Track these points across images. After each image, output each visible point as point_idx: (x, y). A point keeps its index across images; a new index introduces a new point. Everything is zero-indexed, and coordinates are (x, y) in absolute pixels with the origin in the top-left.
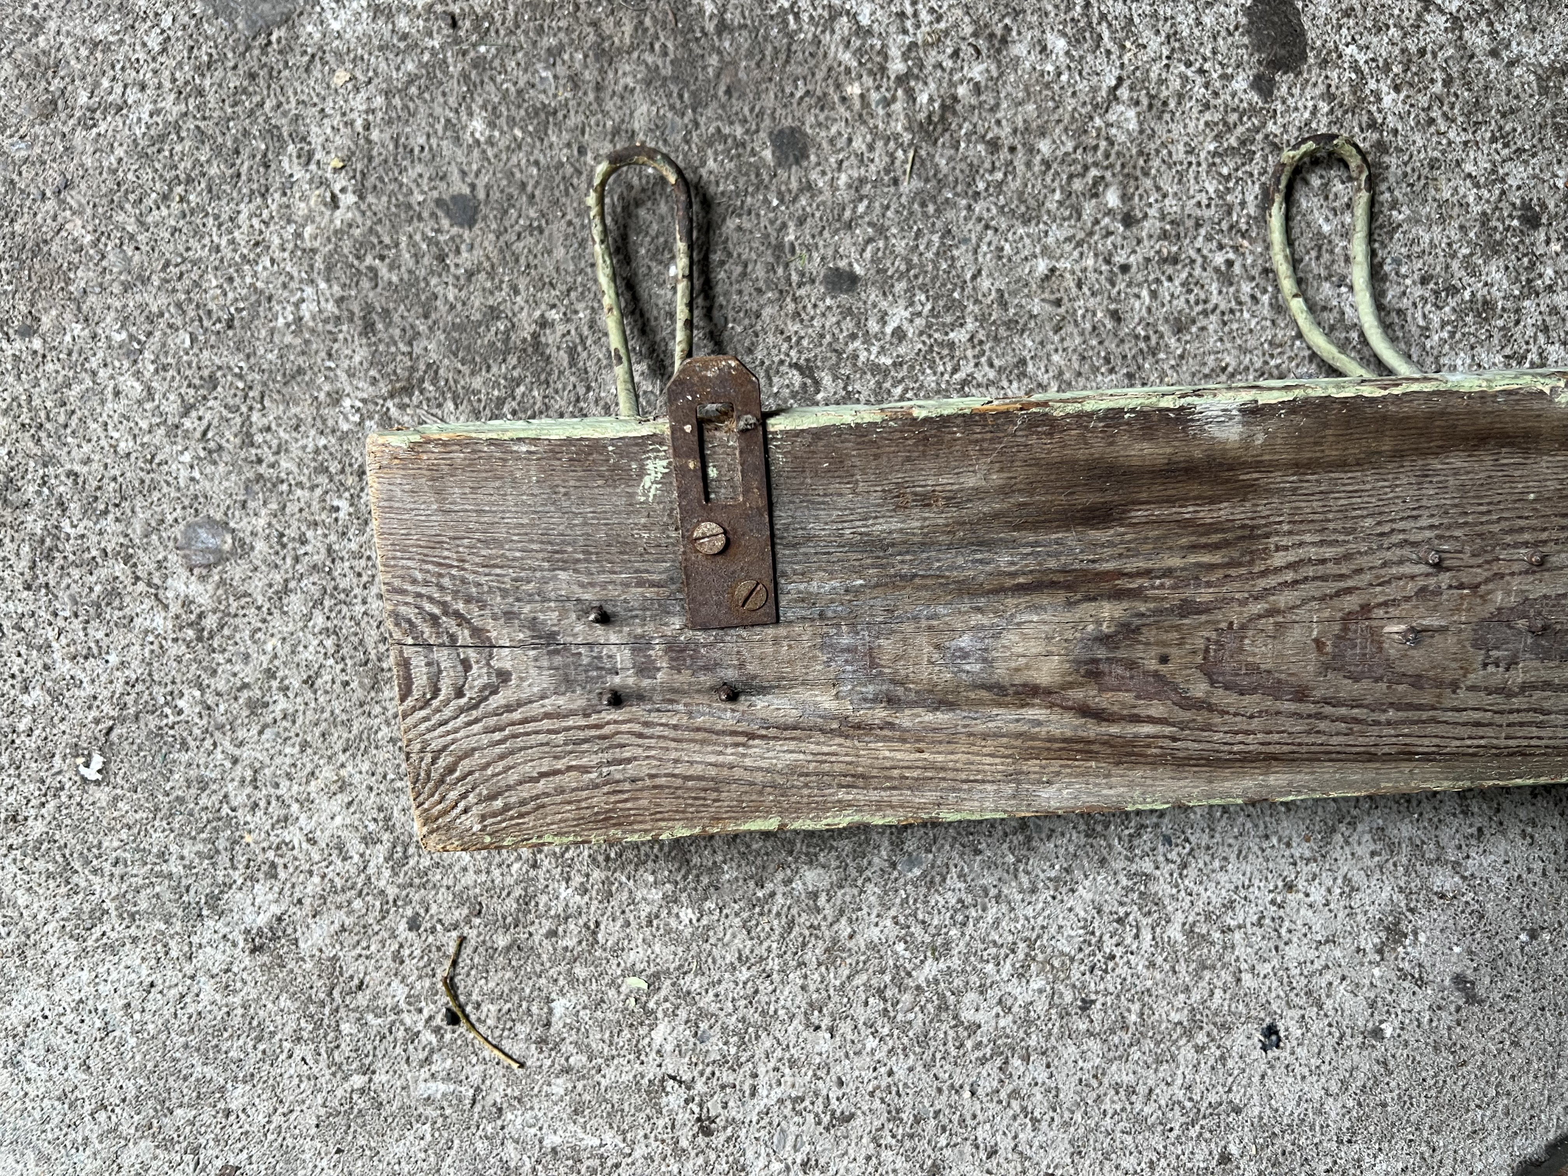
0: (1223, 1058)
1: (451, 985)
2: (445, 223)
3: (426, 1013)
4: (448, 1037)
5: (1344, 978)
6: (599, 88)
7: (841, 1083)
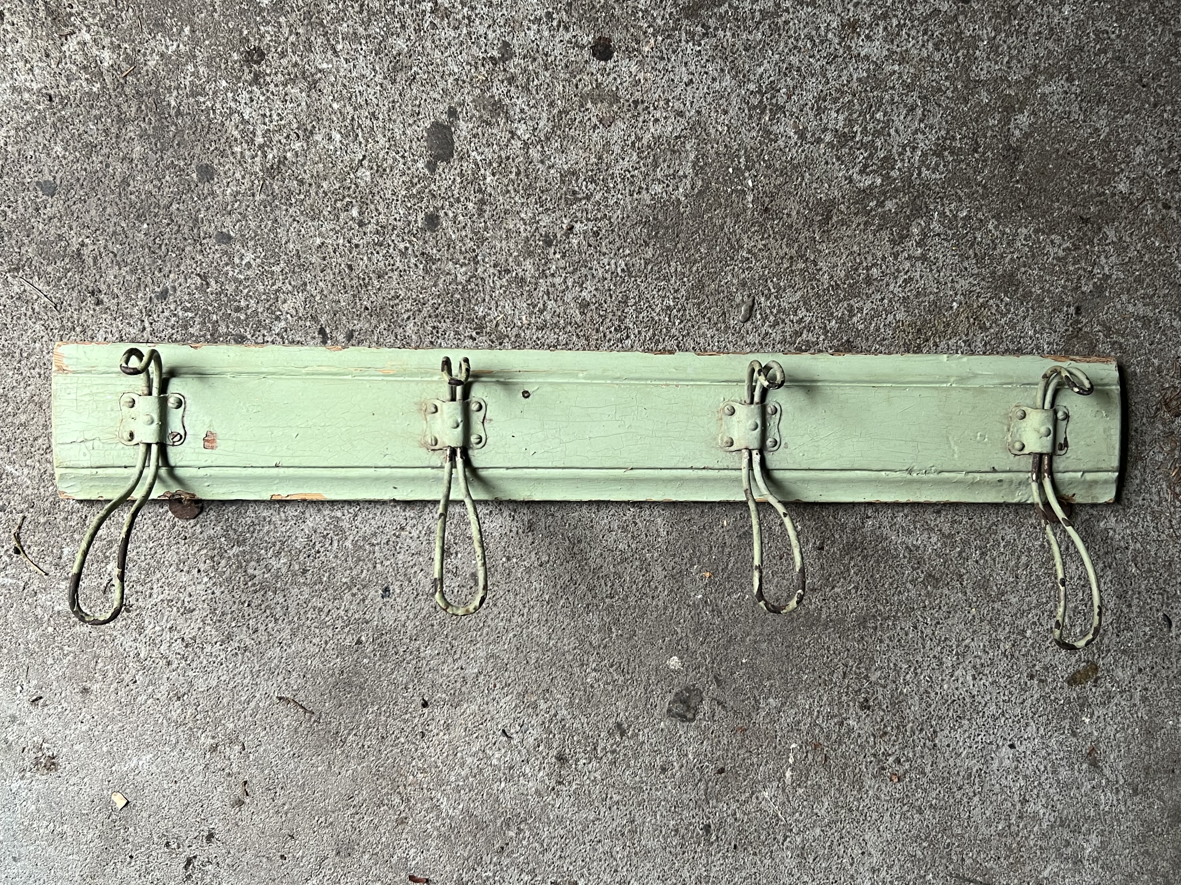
0: (364, 600)
1: (18, 538)
2: (40, 193)
3: (5, 548)
4: (14, 559)
5: (422, 570)
6: (117, 137)
7: (190, 596)
